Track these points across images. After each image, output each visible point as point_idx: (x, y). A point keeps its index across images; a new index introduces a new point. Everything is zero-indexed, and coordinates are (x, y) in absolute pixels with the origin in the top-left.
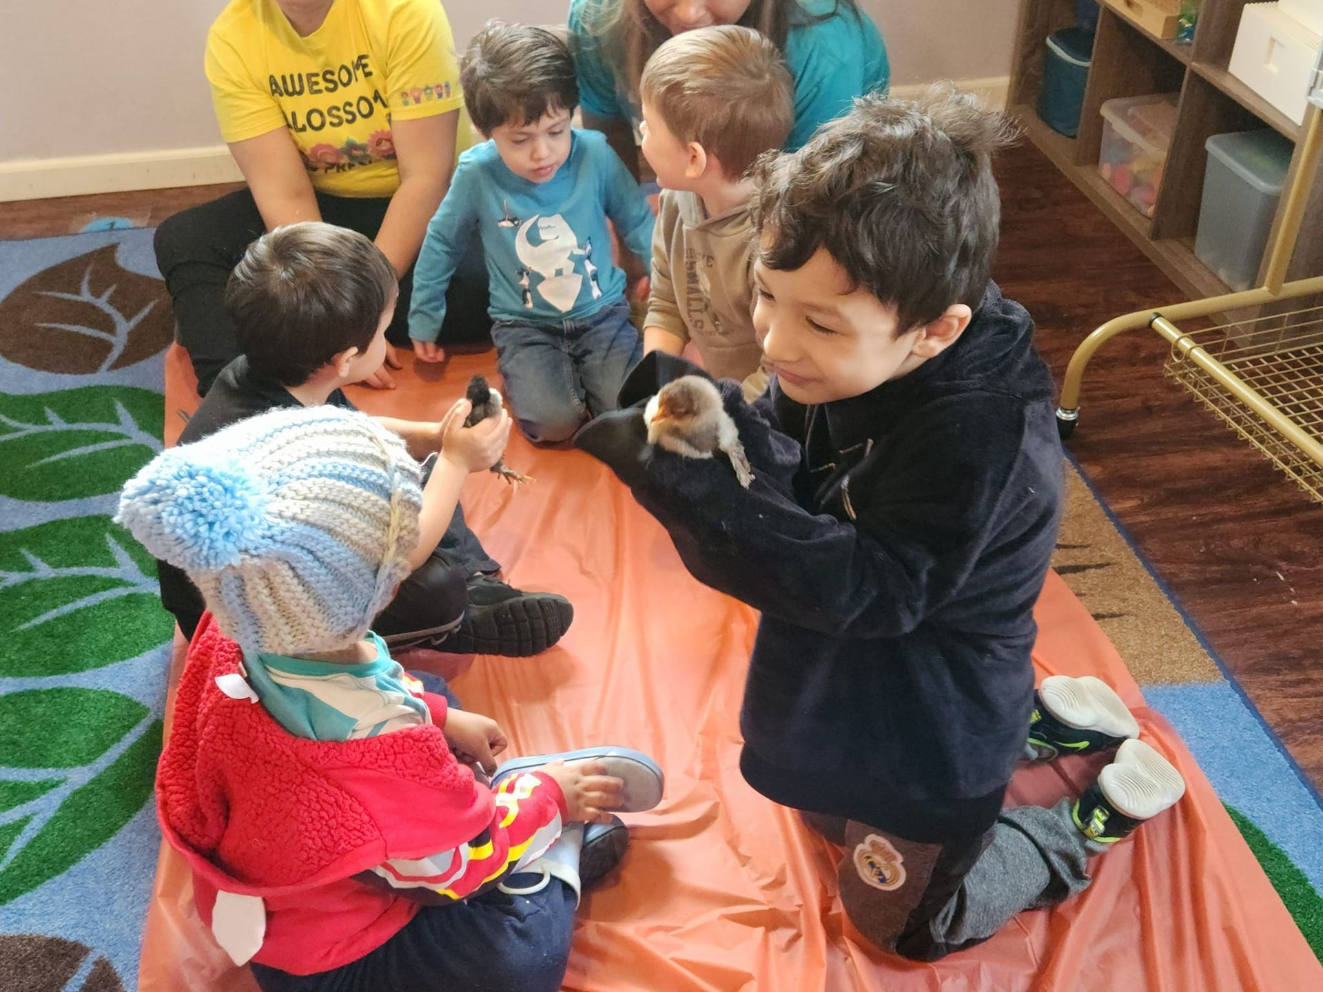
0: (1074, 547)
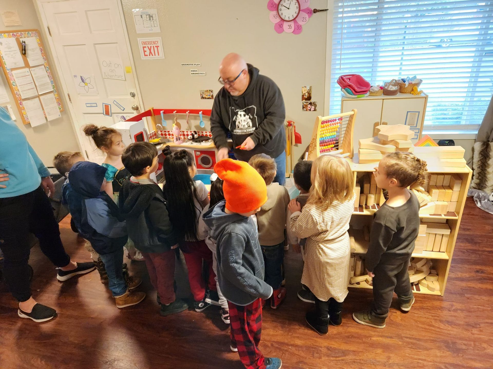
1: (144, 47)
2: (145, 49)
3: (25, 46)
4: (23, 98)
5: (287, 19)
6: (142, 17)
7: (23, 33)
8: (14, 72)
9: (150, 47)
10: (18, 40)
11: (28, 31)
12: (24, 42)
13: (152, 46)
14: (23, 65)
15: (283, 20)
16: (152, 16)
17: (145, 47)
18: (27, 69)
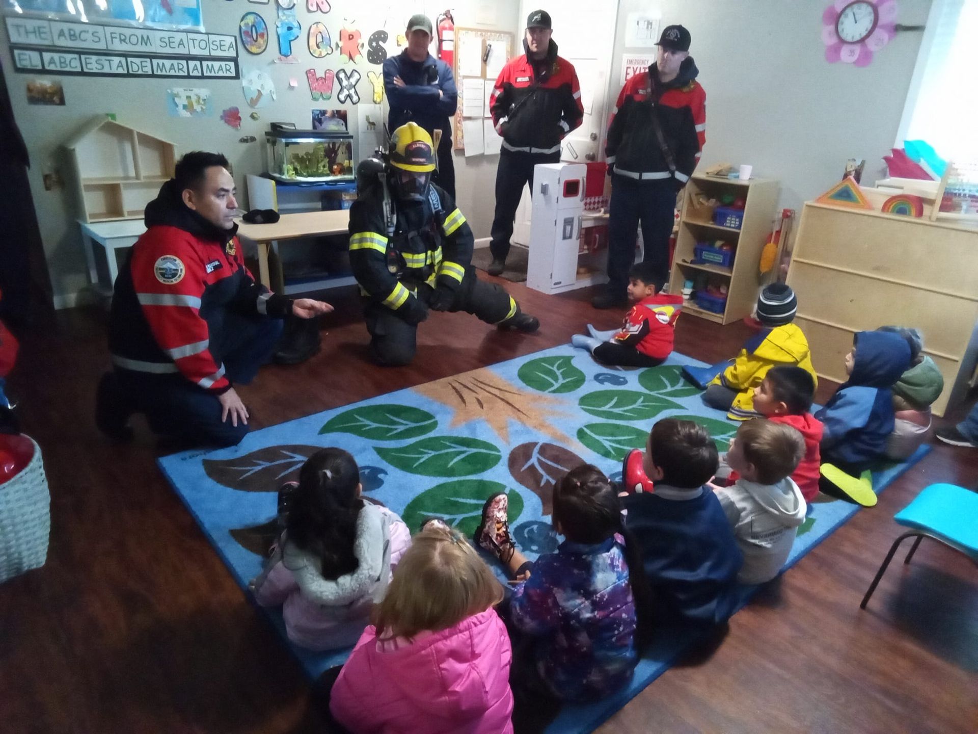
0: (510, 392)
1: (627, 68)
2: (629, 71)
3: (489, 51)
4: (465, 115)
5: (849, 39)
6: (638, 24)
7: (493, 34)
8: (466, 81)
9: (635, 69)
10: (484, 42)
11: (500, 32)
12: (490, 46)
13: (639, 67)
14: (479, 74)
15: (842, 41)
16: (651, 24)
17: (630, 68)
18: (482, 81)
